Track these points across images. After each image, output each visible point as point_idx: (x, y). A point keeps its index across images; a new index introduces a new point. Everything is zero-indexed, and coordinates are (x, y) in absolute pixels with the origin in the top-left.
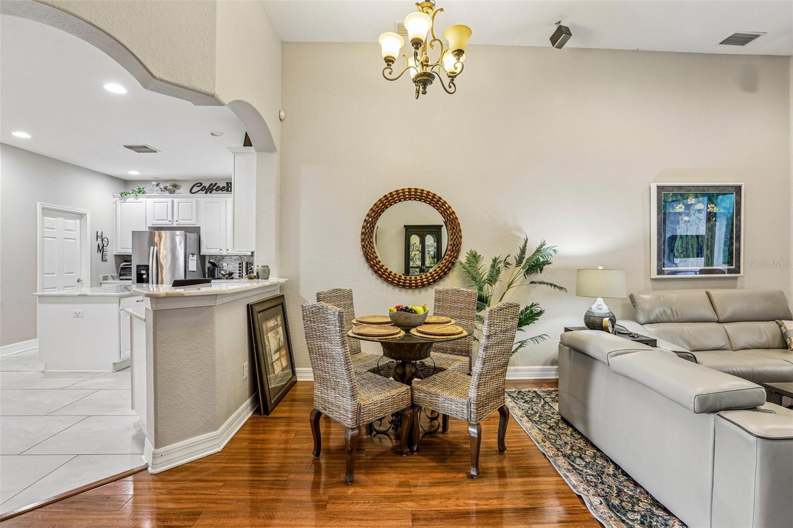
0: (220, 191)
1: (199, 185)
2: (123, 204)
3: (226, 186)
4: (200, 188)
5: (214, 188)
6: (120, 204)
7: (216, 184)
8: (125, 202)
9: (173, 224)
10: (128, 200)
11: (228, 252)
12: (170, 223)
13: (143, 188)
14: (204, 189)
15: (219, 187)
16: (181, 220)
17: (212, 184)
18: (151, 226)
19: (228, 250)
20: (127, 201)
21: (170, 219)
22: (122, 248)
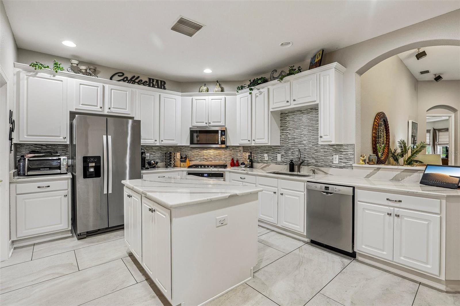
0: (142, 84)
1: (121, 74)
2: (31, 78)
3: (148, 80)
4: (122, 78)
5: (137, 81)
6: (26, 77)
7: (138, 77)
8: (35, 76)
9: (103, 111)
10: (40, 74)
11: (162, 143)
12: (100, 110)
13: (60, 65)
14: (125, 79)
15: (142, 80)
16: (113, 108)
17: (134, 77)
18: (74, 110)
19: (162, 141)
20: (37, 76)
21: (100, 104)
22: (28, 135)
